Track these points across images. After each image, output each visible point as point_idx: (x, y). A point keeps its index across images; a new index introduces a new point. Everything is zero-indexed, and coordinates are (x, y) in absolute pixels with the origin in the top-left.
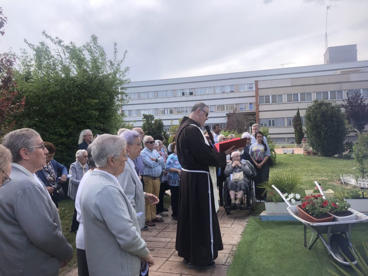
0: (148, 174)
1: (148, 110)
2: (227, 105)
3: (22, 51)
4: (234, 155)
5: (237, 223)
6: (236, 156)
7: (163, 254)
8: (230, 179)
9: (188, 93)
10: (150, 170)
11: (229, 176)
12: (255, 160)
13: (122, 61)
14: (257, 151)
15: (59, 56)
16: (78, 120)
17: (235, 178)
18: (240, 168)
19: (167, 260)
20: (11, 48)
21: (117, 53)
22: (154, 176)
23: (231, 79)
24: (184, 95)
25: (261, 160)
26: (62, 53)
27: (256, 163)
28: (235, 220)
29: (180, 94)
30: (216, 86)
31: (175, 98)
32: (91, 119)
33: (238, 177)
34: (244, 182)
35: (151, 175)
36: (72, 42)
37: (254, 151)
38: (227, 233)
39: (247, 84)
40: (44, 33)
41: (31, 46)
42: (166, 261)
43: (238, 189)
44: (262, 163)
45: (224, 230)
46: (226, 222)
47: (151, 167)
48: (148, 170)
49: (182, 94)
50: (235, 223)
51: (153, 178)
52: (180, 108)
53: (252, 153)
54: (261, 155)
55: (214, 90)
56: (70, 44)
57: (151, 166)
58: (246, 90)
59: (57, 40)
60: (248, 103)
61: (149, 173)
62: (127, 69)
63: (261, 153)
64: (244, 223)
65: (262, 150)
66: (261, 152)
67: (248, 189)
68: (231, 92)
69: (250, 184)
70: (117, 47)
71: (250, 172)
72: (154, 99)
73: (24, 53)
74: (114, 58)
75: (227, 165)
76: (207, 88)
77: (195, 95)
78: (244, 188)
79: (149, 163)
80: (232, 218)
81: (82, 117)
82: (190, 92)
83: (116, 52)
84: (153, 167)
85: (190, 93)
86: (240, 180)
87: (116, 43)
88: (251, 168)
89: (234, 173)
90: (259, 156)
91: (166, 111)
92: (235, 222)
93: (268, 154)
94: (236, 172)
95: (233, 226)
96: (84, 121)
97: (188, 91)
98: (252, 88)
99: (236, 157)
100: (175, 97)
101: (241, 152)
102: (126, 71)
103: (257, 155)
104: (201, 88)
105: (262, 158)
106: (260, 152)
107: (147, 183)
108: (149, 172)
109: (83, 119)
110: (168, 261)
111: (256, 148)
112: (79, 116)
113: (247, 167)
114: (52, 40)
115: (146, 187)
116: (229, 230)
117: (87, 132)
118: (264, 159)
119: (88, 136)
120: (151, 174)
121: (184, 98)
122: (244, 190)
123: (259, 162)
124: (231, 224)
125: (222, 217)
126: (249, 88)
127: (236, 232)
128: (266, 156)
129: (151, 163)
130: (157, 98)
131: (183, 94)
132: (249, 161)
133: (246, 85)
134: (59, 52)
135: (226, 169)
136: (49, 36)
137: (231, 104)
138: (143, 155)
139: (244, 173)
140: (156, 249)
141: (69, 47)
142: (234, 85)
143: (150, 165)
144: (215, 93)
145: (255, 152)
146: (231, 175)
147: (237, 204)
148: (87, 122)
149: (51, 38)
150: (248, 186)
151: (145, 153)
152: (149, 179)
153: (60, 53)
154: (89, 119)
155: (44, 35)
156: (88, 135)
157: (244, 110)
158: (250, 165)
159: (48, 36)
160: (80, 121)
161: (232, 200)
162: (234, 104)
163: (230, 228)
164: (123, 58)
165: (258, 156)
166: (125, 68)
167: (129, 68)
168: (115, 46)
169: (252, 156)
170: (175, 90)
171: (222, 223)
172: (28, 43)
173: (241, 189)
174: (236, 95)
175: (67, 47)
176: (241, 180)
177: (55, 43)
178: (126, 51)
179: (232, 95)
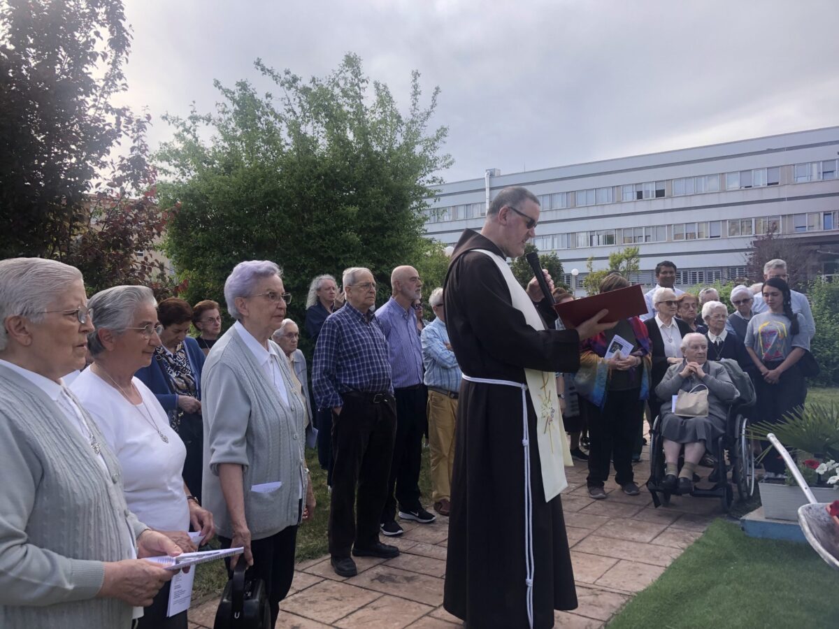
0: (440, 384)
1: (551, 237)
2: (757, 219)
3: (220, 109)
4: (689, 343)
5: (674, 533)
6: (691, 345)
7: (431, 594)
8: (671, 408)
9: (653, 192)
10: (445, 374)
11: (670, 400)
12: (761, 360)
13: (428, 114)
14: (767, 334)
15: (291, 113)
16: (322, 254)
17: (681, 407)
18: (702, 380)
19: (428, 614)
20: (194, 102)
21: (418, 97)
22: (453, 389)
23: (769, 151)
24: (642, 198)
25: (777, 360)
26: (298, 104)
27: (763, 369)
28: (671, 524)
29: (630, 195)
30: (728, 173)
31: (618, 206)
32: (349, 251)
33: (691, 405)
34: (708, 421)
35: (447, 386)
36: (314, 79)
37: (758, 334)
38: (631, 559)
39: (818, 162)
40: (258, 64)
41: (229, 95)
42: (424, 616)
43: (688, 438)
44: (780, 368)
45: (628, 548)
46: (643, 525)
47: (446, 366)
48: (438, 375)
49: (635, 194)
50: (670, 533)
51: (453, 395)
52: (630, 229)
53: (754, 339)
54: (778, 346)
55: (723, 183)
56: (311, 82)
57: (445, 364)
58: (815, 178)
59: (287, 76)
60: (819, 213)
61: (441, 382)
62: (442, 132)
63: (780, 339)
64: (695, 534)
65: (782, 332)
66: (778, 337)
67: (721, 439)
68: (769, 184)
69: (730, 426)
70: (419, 80)
71: (734, 393)
72: (567, 210)
73: (223, 112)
74: (413, 107)
75: (668, 371)
76: (703, 178)
77: (670, 197)
78: (704, 437)
79: (439, 357)
80: (668, 516)
81: (328, 248)
82: (658, 189)
83: (416, 93)
84: (449, 366)
85: (657, 191)
86: (698, 412)
87: (417, 73)
88: (738, 382)
89: (682, 394)
90: (771, 349)
91: (595, 238)
92: (669, 529)
93: (802, 344)
94: (688, 391)
95: (657, 541)
96: (334, 257)
97: (652, 188)
98: (832, 172)
99: (692, 348)
100: (619, 202)
101: (718, 335)
102: (438, 138)
103: (765, 345)
104: (686, 178)
105: (781, 353)
106: (775, 337)
107: (439, 406)
108: (441, 379)
109: (331, 253)
110: (430, 616)
111: (765, 324)
112: (322, 247)
113: (726, 379)
114: (276, 78)
115: (435, 416)
116: (640, 550)
117: (323, 281)
118: (786, 357)
119: (326, 289)
120: (447, 383)
121: (642, 206)
122: (704, 441)
123: (771, 364)
124: (655, 532)
125: (640, 511)
126: (824, 173)
127: (658, 558)
128: (794, 348)
129: (445, 356)
130: (574, 207)
131: (640, 195)
132: (734, 362)
133: (815, 166)
134: (290, 104)
135: (663, 380)
136: (270, 69)
137: (769, 217)
138: (428, 336)
139: (713, 394)
140: (423, 577)
141: (311, 89)
142: (778, 167)
143: (444, 360)
144: (724, 191)
145: (760, 338)
146: (674, 397)
147: (682, 480)
148: (339, 259)
149: (272, 73)
150: (722, 431)
151: (433, 331)
152: (443, 396)
153: (293, 106)
154: (344, 252)
155: (259, 67)
156: (327, 287)
157: (807, 231)
158: (737, 374)
159: (268, 70)
160: (325, 256)
161: (670, 467)
162: (778, 216)
163: (648, 546)
164: (432, 107)
165: (770, 347)
166: (438, 131)
167: (446, 129)
168: (414, 81)
169: (753, 349)
170: (617, 186)
171: (631, 527)
172: (224, 87)
173: (695, 439)
174: (785, 192)
175: (305, 91)
176: (700, 414)
177: (282, 85)
178: (437, 89)
179: (773, 193)
